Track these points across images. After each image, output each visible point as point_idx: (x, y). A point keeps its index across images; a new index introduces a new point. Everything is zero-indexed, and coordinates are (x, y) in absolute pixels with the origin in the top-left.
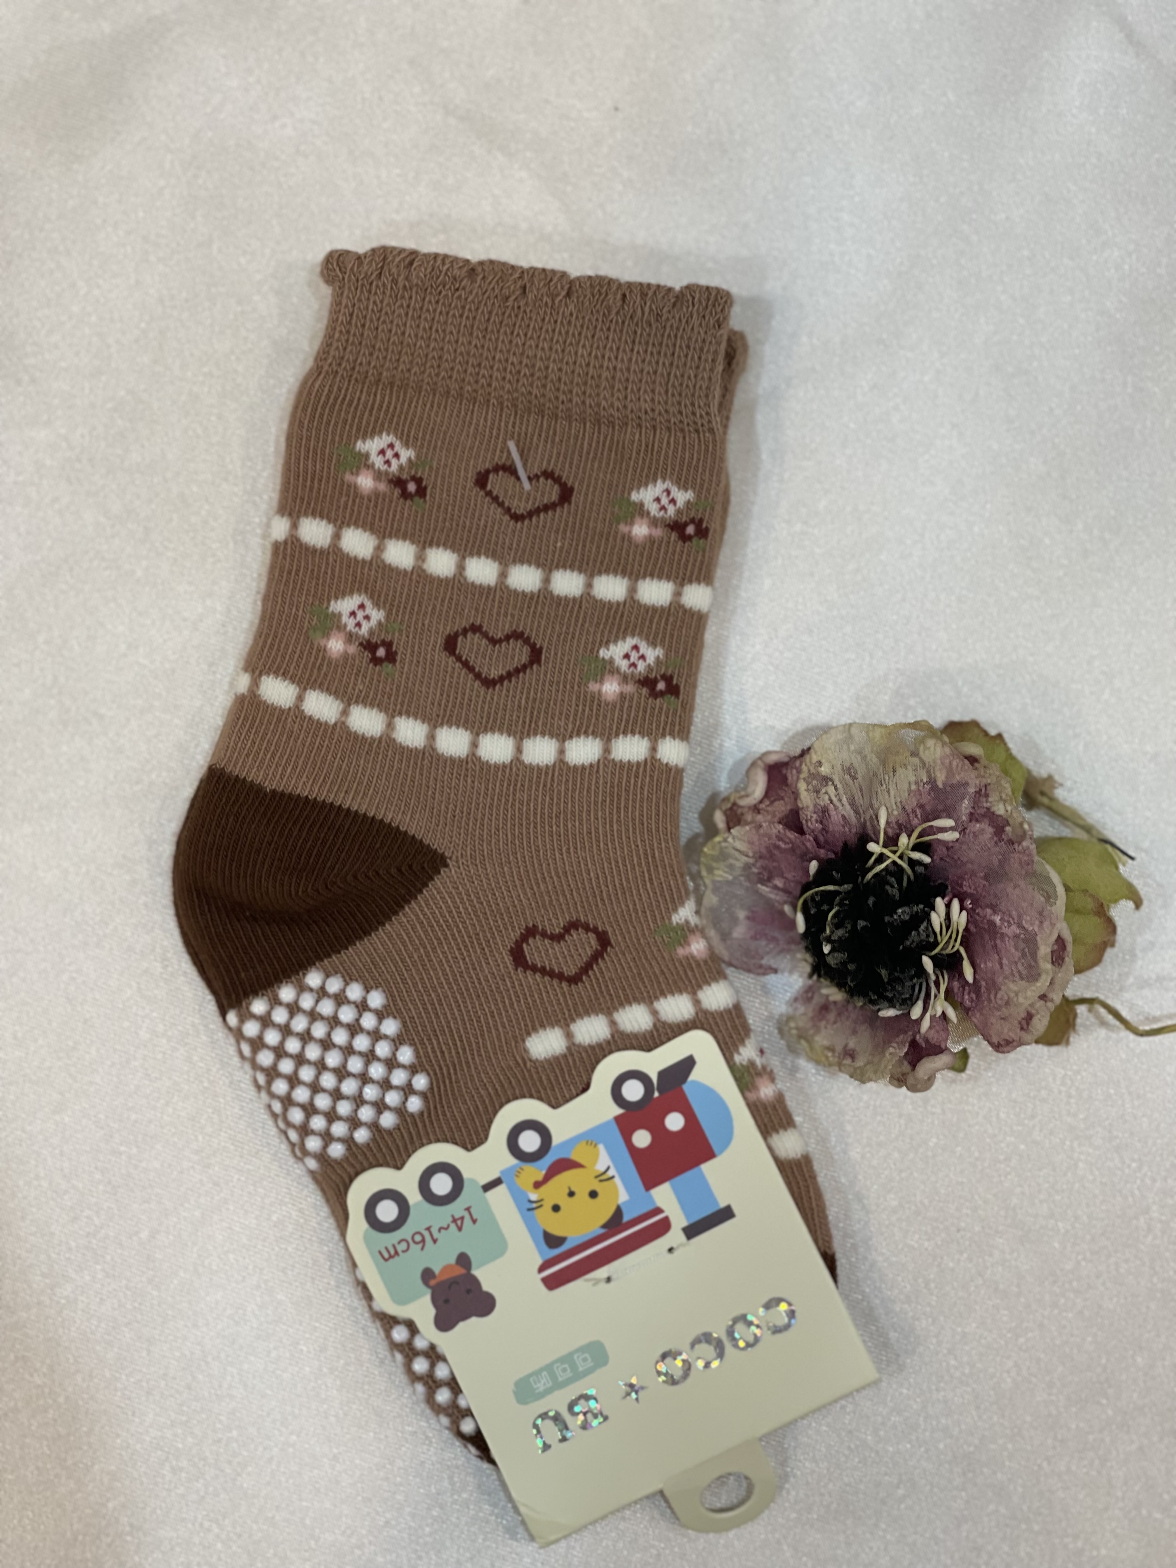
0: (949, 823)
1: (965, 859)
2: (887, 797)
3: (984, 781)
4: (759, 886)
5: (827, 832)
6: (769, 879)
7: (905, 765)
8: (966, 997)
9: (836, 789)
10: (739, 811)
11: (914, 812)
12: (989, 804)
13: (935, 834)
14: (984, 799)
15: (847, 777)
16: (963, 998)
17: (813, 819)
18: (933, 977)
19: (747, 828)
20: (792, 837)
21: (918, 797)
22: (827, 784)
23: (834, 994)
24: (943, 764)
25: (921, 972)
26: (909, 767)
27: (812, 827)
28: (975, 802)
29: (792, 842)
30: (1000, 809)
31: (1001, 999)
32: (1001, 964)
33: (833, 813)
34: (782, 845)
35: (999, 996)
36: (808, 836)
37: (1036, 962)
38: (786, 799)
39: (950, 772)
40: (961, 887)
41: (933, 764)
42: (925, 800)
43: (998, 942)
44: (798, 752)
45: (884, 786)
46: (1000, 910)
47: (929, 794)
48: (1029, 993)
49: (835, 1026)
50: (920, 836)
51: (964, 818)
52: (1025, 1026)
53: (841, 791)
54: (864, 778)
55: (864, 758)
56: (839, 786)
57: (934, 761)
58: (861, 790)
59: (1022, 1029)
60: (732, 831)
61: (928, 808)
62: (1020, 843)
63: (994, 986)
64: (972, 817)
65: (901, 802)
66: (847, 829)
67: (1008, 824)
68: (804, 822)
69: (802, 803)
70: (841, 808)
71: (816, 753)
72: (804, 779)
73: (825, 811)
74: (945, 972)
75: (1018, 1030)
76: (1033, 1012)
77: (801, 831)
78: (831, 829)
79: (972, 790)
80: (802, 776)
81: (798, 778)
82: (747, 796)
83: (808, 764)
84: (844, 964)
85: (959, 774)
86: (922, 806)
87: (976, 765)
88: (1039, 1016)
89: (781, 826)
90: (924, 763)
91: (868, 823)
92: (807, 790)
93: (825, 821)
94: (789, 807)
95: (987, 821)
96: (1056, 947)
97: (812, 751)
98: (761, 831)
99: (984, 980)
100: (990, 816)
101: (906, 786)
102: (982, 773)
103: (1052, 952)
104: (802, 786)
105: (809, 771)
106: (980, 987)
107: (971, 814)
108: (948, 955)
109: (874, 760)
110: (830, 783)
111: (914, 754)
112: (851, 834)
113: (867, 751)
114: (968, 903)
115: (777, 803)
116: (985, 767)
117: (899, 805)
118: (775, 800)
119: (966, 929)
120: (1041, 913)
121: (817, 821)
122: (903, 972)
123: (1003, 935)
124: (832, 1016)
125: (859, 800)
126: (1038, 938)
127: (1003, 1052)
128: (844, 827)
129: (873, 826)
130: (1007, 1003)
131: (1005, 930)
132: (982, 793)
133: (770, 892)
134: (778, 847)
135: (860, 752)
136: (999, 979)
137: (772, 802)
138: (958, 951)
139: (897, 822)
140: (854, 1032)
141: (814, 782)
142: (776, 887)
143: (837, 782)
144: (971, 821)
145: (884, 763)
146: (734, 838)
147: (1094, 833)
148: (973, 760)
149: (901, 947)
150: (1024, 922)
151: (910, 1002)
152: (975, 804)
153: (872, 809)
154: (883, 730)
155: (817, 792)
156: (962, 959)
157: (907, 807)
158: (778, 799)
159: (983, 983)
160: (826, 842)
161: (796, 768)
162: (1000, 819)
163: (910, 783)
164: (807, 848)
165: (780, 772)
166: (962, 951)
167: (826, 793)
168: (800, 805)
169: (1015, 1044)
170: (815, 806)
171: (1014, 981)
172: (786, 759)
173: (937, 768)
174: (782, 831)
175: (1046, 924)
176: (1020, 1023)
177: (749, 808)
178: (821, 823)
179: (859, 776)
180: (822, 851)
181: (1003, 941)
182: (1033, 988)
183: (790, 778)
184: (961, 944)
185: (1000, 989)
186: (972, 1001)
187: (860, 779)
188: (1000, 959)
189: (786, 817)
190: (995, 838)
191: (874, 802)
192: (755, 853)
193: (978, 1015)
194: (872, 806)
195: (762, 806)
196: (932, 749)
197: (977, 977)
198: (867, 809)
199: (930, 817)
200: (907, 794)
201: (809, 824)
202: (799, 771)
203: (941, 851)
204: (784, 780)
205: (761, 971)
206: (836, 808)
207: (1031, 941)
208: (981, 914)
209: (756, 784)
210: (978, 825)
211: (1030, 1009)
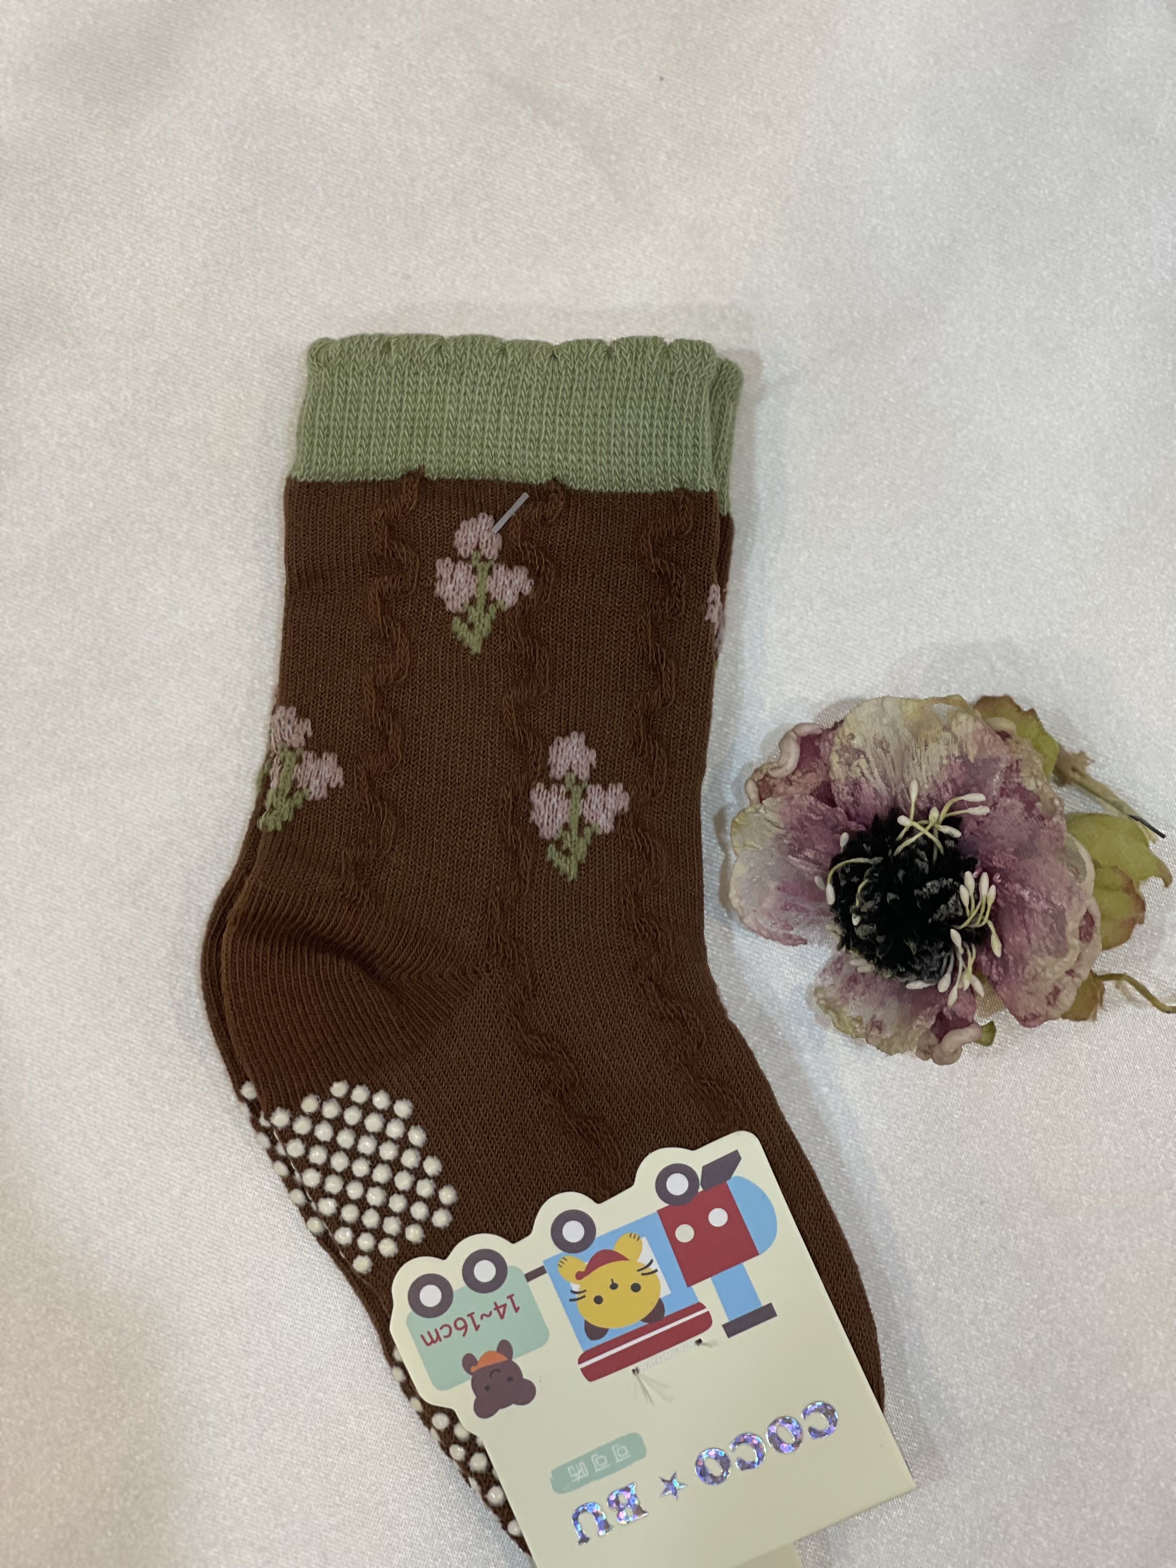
0: (980, 797)
1: (995, 835)
2: (918, 771)
3: (1016, 757)
4: (790, 857)
5: (858, 805)
6: (800, 850)
7: (937, 739)
8: (994, 971)
9: (868, 762)
10: (771, 782)
11: (945, 785)
12: (1020, 780)
13: (965, 808)
14: (1014, 775)
15: (879, 750)
16: (990, 972)
17: (845, 792)
18: (961, 951)
19: (779, 799)
20: (823, 809)
21: (950, 771)
22: (859, 757)
23: (864, 966)
24: (975, 739)
25: (949, 945)
26: (941, 742)
27: (843, 799)
28: (1005, 778)
29: (823, 814)
30: (1031, 785)
31: (1029, 974)
32: (1029, 940)
33: (864, 786)
34: (814, 817)
35: (1026, 970)
36: (839, 808)
37: (1064, 937)
38: (818, 771)
39: (981, 746)
40: (991, 861)
41: (964, 738)
42: (957, 774)
43: (1027, 917)
44: (831, 724)
45: (916, 760)
46: (1029, 886)
47: (961, 769)
48: (1057, 969)
49: (863, 997)
50: (951, 810)
51: (995, 793)
52: (1052, 1001)
53: (873, 765)
54: (895, 751)
55: (897, 732)
56: (871, 759)
57: (966, 736)
58: (893, 764)
59: (1049, 1003)
60: (764, 802)
61: (959, 782)
62: (1050, 819)
63: (1021, 961)
64: (1003, 792)
65: (932, 776)
66: (878, 802)
67: (1039, 800)
68: (835, 794)
69: (834, 775)
70: (872, 780)
71: (848, 725)
72: (837, 751)
73: (856, 784)
74: (973, 946)
75: (1045, 1005)
76: (1061, 987)
77: (832, 803)
78: (862, 802)
79: (1003, 765)
80: (834, 748)
81: (831, 751)
82: (780, 767)
83: (841, 736)
84: (873, 936)
85: (991, 749)
86: (953, 781)
87: (1009, 740)
88: (1066, 991)
89: (812, 798)
90: (955, 738)
91: (899, 797)
92: (839, 763)
93: (856, 794)
94: (821, 780)
95: (1017, 796)
96: (1084, 923)
97: (844, 723)
98: (793, 803)
99: (1012, 955)
100: (1021, 791)
101: (938, 760)
102: (1014, 749)
103: (1081, 928)
104: (834, 759)
105: (842, 743)
106: (1007, 962)
107: (1002, 789)
108: (977, 929)
109: (906, 733)
110: (862, 756)
111: (947, 728)
112: (881, 807)
113: (900, 724)
114: (997, 878)
115: (809, 775)
116: (1017, 743)
117: (930, 779)
118: (807, 772)
119: (995, 904)
120: (1070, 889)
121: (848, 793)
122: (931, 945)
123: (1031, 911)
124: (860, 988)
125: (890, 774)
126: (1066, 914)
127: (1029, 1026)
128: (875, 799)
129: (904, 800)
130: (1034, 978)
131: (1033, 905)
132: (1013, 768)
133: (801, 863)
134: (809, 819)
135: (892, 724)
136: (1027, 954)
137: (804, 774)
138: (986, 925)
139: (928, 796)
140: (882, 1004)
141: (847, 755)
142: (807, 858)
143: (869, 755)
144: (1002, 795)
145: (916, 736)
146: (765, 809)
147: (1125, 809)
148: (1004, 735)
149: (930, 921)
150: (1052, 898)
151: (936, 975)
152: (1007, 778)
153: (904, 782)
154: (916, 704)
155: (849, 765)
156: (989, 932)
157: (938, 781)
158: (811, 772)
159: (1011, 958)
160: (857, 814)
161: (828, 740)
162: (1031, 795)
163: (941, 757)
164: (838, 820)
165: (813, 744)
166: (991, 926)
167: (858, 766)
168: (832, 778)
169: (1041, 1018)
170: (847, 778)
171: (1042, 956)
172: (819, 732)
173: (968, 743)
174: (813, 803)
175: (1075, 899)
176: (1047, 998)
177: (782, 779)
178: (853, 795)
179: (892, 749)
180: (853, 824)
181: (1031, 916)
182: (1061, 963)
183: (822, 750)
184: (990, 918)
185: (1028, 964)
186: (999, 974)
187: (892, 753)
188: (1029, 934)
189: (818, 788)
190: (1026, 814)
191: (905, 775)
192: (786, 824)
193: (1005, 989)
194: (903, 780)
195: (794, 778)
196: (964, 724)
197: (1005, 951)
198: (899, 782)
199: (961, 792)
200: (938, 769)
201: (841, 796)
202: (832, 744)
203: (971, 825)
204: (817, 753)
205: (790, 942)
206: (867, 781)
207: (1059, 916)
208: (1010, 889)
209: (789, 754)
210: (1009, 800)
211: (1057, 984)
